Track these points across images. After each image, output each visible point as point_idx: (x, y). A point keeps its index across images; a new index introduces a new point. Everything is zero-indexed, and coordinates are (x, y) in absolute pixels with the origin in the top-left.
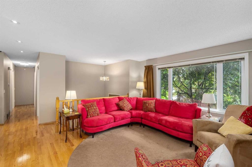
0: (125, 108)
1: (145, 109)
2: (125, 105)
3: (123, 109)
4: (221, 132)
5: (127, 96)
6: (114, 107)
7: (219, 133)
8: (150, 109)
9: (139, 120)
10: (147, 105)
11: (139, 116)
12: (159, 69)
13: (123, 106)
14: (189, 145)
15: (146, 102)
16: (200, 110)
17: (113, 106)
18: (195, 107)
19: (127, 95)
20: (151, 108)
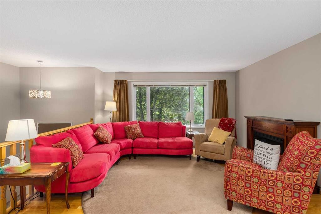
0: (108, 139)
1: (132, 136)
2: (106, 135)
3: (105, 141)
4: (212, 140)
5: (91, 123)
6: (92, 141)
7: (209, 141)
8: (137, 135)
9: (129, 151)
10: (133, 130)
11: (129, 146)
12: (135, 86)
13: (105, 137)
14: (189, 159)
15: (130, 127)
16: (185, 127)
17: (90, 139)
18: (181, 125)
19: (91, 121)
20: (139, 134)
